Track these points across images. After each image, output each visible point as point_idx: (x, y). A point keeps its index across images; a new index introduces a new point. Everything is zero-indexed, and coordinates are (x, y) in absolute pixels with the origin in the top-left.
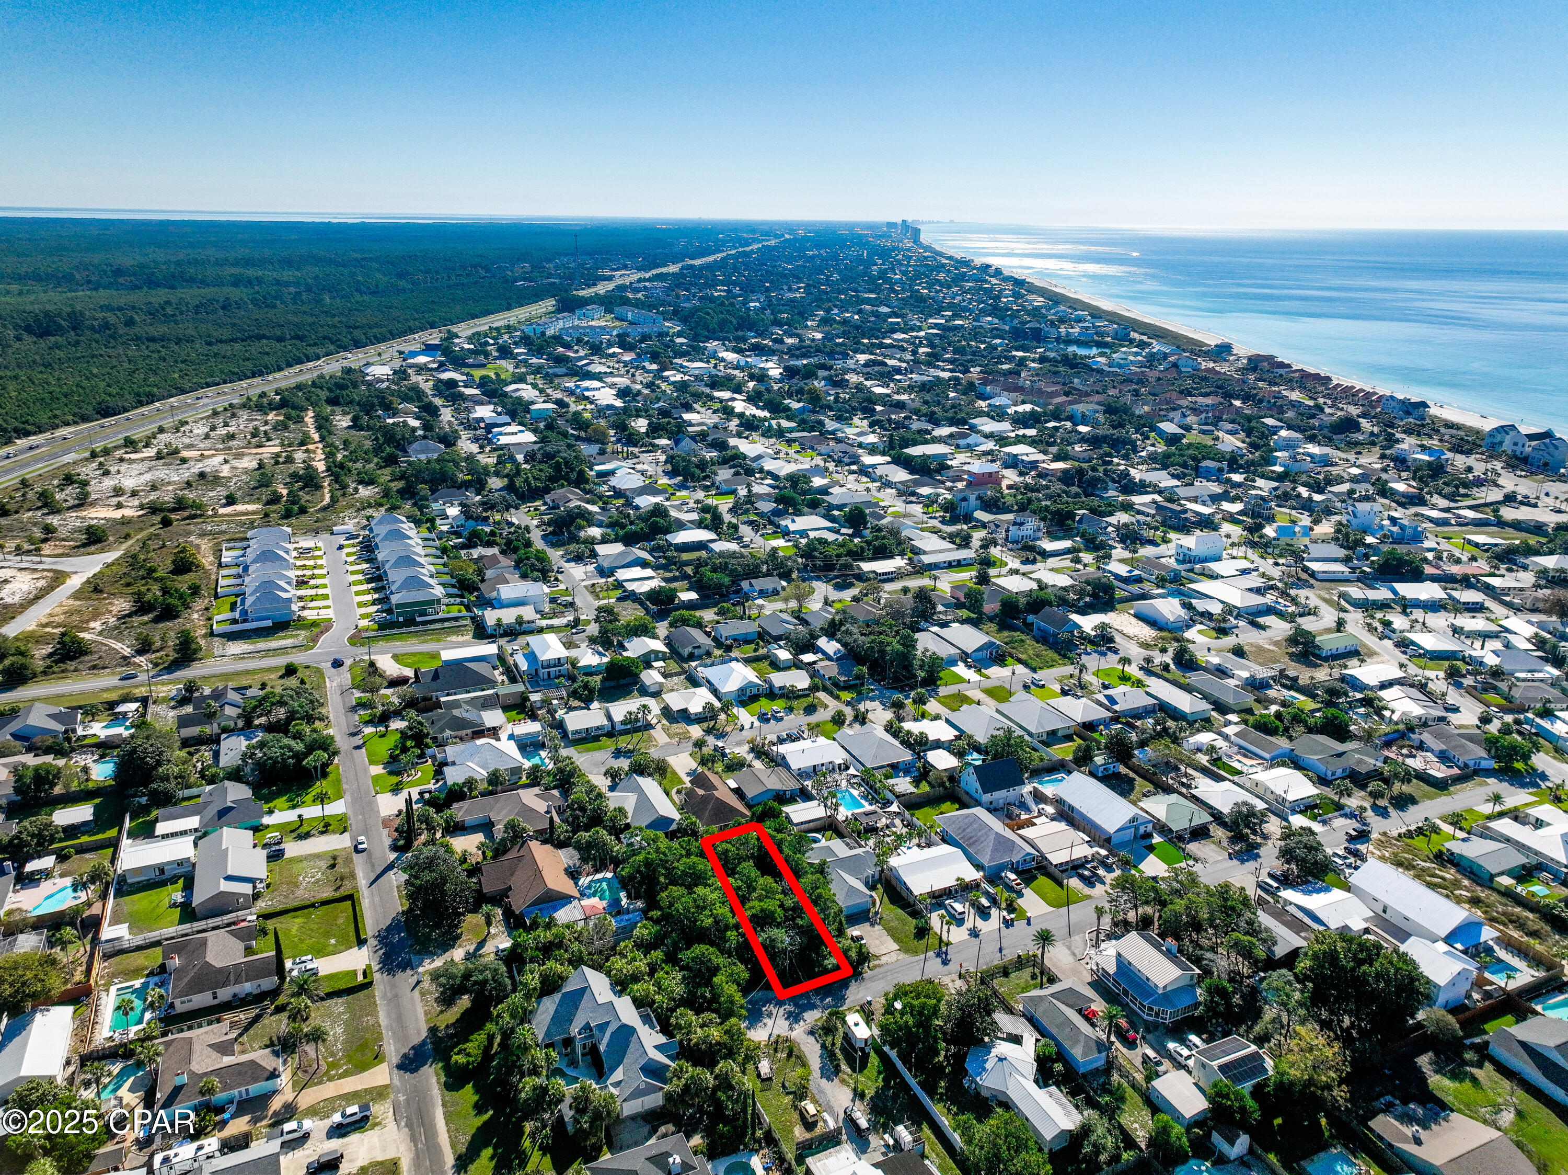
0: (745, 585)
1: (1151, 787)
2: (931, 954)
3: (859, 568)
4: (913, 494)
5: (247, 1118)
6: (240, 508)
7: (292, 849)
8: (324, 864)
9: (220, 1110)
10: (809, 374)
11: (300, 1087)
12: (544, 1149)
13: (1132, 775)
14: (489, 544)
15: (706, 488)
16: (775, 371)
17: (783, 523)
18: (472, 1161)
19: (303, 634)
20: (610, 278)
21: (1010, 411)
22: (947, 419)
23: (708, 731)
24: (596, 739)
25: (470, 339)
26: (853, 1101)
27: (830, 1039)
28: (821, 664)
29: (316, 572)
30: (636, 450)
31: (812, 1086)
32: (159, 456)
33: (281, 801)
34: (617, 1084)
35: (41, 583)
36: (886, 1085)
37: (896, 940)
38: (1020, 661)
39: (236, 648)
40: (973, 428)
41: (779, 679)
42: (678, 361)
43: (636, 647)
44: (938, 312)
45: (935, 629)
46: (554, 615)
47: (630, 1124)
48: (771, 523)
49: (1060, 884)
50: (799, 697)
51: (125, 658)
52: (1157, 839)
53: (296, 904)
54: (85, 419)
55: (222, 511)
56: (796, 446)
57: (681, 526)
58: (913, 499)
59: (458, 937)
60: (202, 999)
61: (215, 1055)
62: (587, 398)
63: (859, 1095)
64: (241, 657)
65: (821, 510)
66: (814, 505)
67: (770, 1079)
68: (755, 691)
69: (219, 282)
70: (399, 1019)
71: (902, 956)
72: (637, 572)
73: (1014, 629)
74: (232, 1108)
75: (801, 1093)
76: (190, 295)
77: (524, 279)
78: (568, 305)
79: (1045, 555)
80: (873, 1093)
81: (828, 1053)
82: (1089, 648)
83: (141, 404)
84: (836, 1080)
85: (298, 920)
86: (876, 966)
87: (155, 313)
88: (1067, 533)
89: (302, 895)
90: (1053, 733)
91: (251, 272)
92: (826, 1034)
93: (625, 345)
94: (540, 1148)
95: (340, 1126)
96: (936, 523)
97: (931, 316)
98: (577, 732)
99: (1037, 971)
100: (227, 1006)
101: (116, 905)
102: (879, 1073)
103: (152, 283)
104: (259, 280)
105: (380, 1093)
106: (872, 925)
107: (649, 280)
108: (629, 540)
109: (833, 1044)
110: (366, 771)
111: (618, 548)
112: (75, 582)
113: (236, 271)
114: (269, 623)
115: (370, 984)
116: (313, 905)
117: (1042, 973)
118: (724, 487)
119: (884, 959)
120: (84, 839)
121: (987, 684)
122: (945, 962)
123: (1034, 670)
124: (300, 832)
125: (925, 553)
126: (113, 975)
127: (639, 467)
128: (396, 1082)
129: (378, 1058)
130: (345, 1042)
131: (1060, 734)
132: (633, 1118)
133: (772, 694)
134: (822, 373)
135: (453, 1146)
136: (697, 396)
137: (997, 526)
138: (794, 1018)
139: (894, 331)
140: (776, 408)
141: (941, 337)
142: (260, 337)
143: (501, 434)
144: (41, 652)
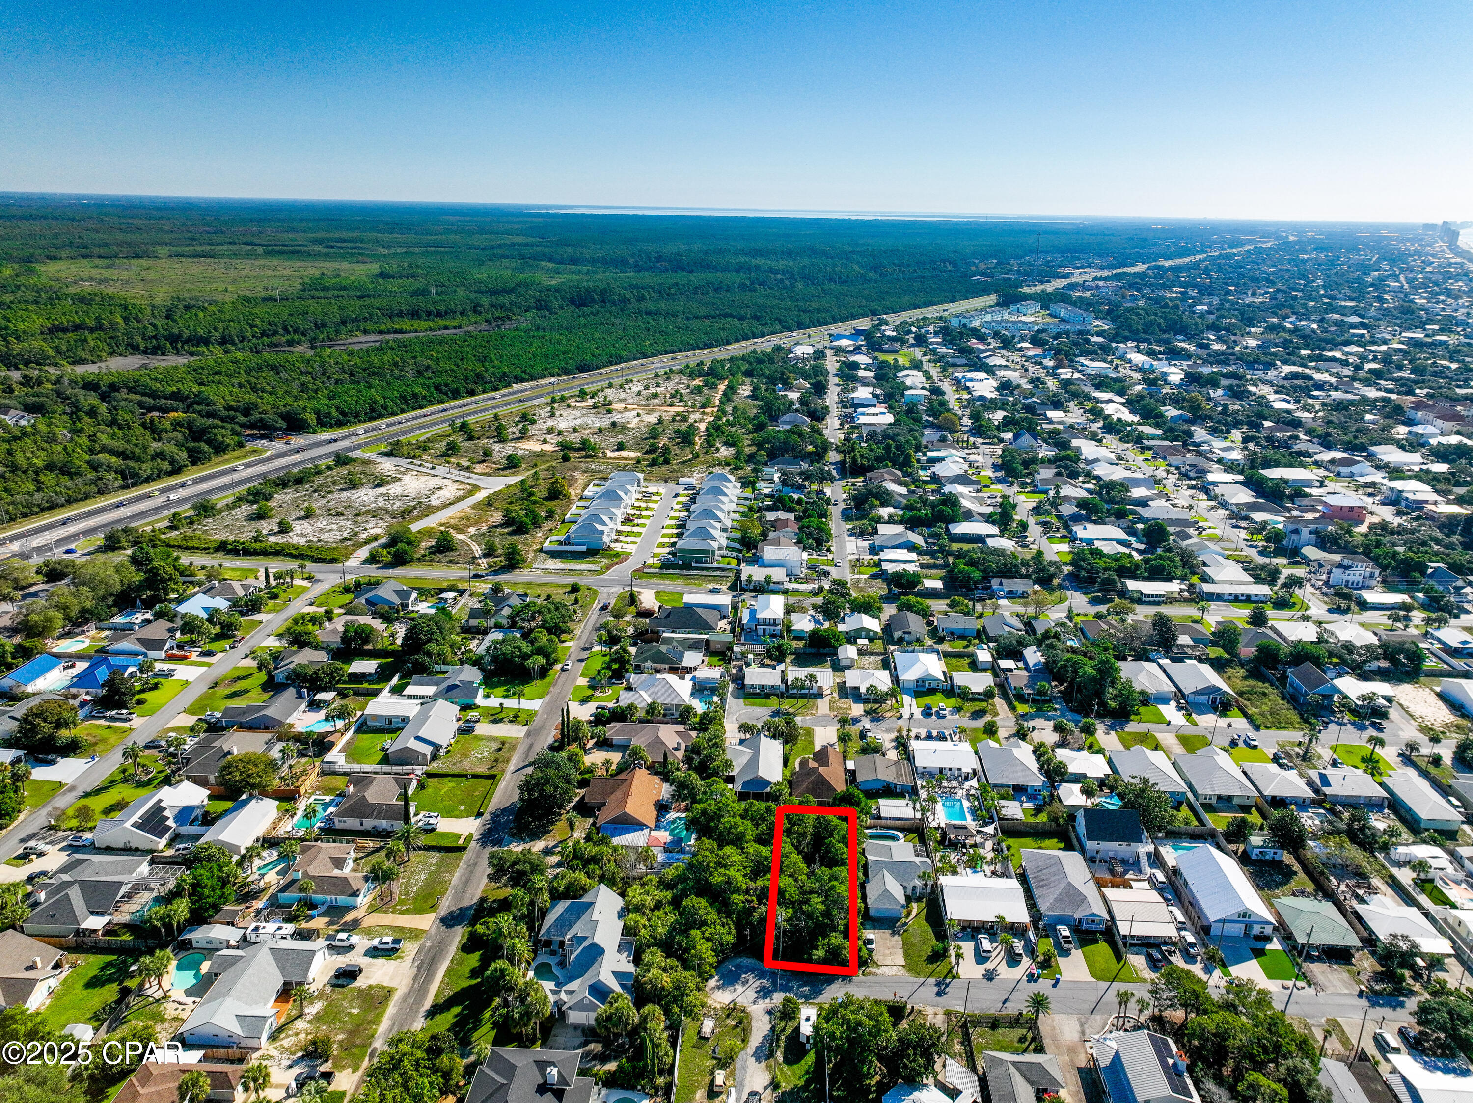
0: (995, 583)
1: (1310, 887)
2: (932, 980)
3: (1124, 585)
4: (1246, 518)
5: (327, 919)
6: (625, 454)
7: (483, 729)
8: (495, 746)
9: (312, 906)
10: (1212, 382)
11: (373, 909)
12: (495, 1025)
13: (1297, 867)
14: (790, 510)
15: (1023, 485)
16: (1176, 375)
17: (1074, 528)
18: (441, 1012)
19: (605, 561)
20: (1066, 276)
21: (1433, 442)
22: (1343, 443)
23: (867, 713)
24: (767, 696)
25: (896, 329)
26: (766, 1088)
27: (783, 1024)
28: (1016, 672)
29: (645, 513)
30: (980, 440)
31: (738, 1062)
32: (595, 407)
33: (500, 690)
34: (570, 993)
35: (461, 493)
36: (805, 1087)
37: (907, 956)
38: (1245, 715)
39: (553, 564)
40: (1370, 457)
41: (964, 679)
42: (1082, 359)
43: (853, 622)
44: (1422, 325)
45: (1165, 662)
46: (807, 580)
47: (570, 1031)
48: (1067, 527)
49: (1119, 957)
50: (973, 700)
51: (474, 558)
52: (1275, 945)
53: (456, 771)
54: (566, 372)
55: (609, 454)
56: (1148, 454)
57: (968, 516)
58: (1243, 524)
59: (548, 832)
60: (352, 823)
61: (330, 865)
62: (967, 388)
63: (774, 1085)
64: (549, 572)
65: (1125, 523)
66: (1120, 515)
67: (708, 1039)
68: (934, 685)
69: (726, 269)
70: (466, 882)
71: (903, 972)
72: (903, 554)
73: (1263, 679)
74: (322, 909)
75: (725, 1062)
76: (698, 278)
77: (983, 274)
78: (1008, 299)
79: (1364, 606)
80: (789, 1088)
81: (772, 1037)
82: (1348, 717)
83: (611, 364)
84: (764, 1063)
85: (451, 785)
86: (870, 974)
87: (663, 292)
88: (1410, 587)
89: (466, 766)
90: (1229, 798)
91: (755, 261)
92: (781, 1019)
93: (1036, 341)
94: (494, 1023)
95: (375, 948)
96: (1253, 553)
97: (1409, 329)
98: (753, 686)
99: (1030, 1035)
100: (365, 834)
101: (352, 738)
102: (807, 1072)
103: (678, 267)
104: (757, 268)
105: (415, 934)
106: (893, 934)
107: (1106, 279)
108: (912, 524)
109: (783, 1030)
110: (575, 679)
111: (900, 528)
112: (481, 496)
113: (742, 259)
114: (584, 548)
115: (464, 849)
116: (466, 776)
117: (1033, 1039)
118: (1041, 487)
119: (883, 970)
120: (366, 685)
121: (1189, 730)
122: (939, 994)
123: (1257, 728)
124: (496, 717)
125: (1213, 582)
126: (318, 788)
127: (972, 458)
128: (433, 931)
129: (433, 907)
130: (421, 887)
131: (1235, 801)
132: (576, 1027)
133: (950, 691)
134: (1224, 382)
135: (437, 995)
136: (1075, 395)
137: (1321, 566)
138: (764, 993)
139: (1347, 343)
140: (1150, 415)
141: (1405, 353)
142: (726, 316)
143: (863, 414)
144: (427, 543)
